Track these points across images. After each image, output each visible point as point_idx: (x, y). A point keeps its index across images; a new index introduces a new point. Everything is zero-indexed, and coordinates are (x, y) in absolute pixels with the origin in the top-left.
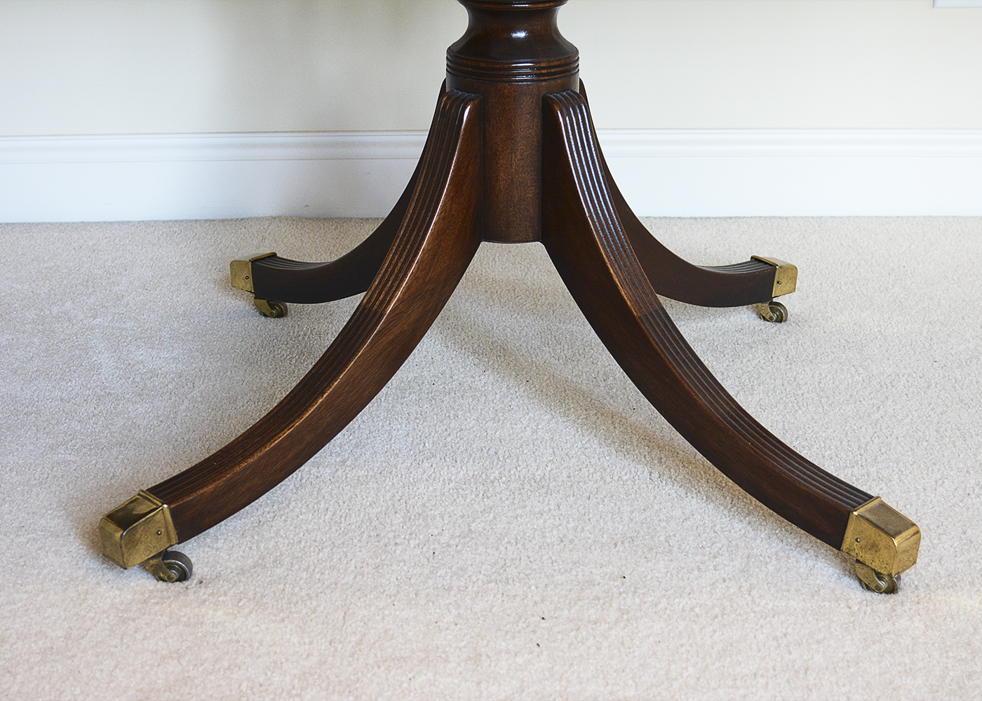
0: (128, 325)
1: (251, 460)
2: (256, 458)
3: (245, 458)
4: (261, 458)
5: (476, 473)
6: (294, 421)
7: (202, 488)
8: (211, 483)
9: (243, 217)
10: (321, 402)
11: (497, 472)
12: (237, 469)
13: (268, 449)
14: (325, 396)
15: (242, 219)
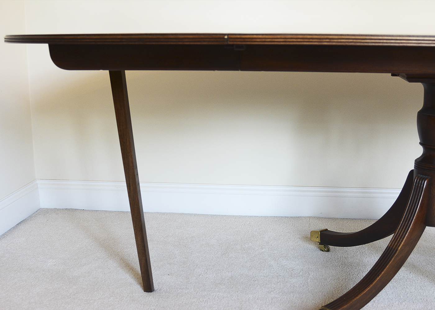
0: (275, 252)
1: (357, 298)
2: (359, 297)
3: (355, 297)
4: (360, 297)
5: (422, 307)
6: (370, 285)
7: (343, 306)
8: (346, 305)
9: (298, 216)
10: (378, 279)
11: (430, 307)
12: (353, 301)
13: (362, 294)
14: (379, 277)
15: (298, 217)
